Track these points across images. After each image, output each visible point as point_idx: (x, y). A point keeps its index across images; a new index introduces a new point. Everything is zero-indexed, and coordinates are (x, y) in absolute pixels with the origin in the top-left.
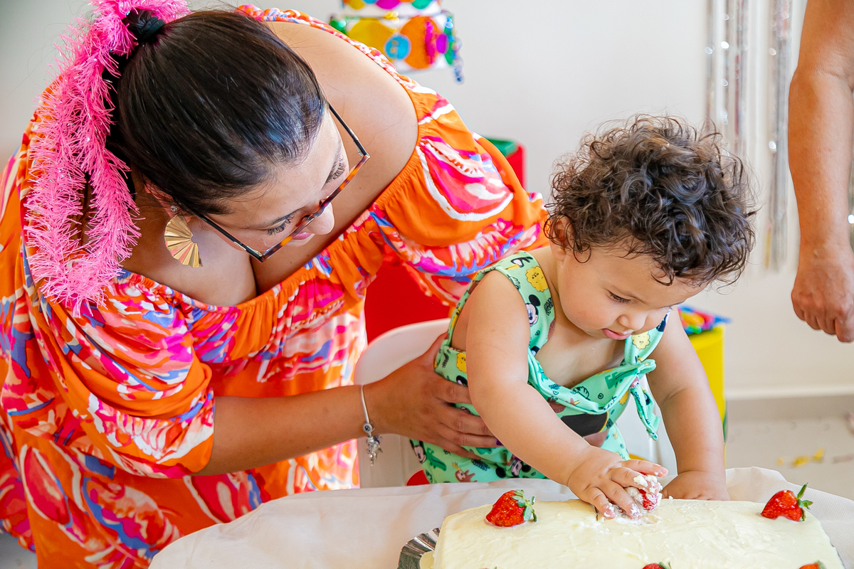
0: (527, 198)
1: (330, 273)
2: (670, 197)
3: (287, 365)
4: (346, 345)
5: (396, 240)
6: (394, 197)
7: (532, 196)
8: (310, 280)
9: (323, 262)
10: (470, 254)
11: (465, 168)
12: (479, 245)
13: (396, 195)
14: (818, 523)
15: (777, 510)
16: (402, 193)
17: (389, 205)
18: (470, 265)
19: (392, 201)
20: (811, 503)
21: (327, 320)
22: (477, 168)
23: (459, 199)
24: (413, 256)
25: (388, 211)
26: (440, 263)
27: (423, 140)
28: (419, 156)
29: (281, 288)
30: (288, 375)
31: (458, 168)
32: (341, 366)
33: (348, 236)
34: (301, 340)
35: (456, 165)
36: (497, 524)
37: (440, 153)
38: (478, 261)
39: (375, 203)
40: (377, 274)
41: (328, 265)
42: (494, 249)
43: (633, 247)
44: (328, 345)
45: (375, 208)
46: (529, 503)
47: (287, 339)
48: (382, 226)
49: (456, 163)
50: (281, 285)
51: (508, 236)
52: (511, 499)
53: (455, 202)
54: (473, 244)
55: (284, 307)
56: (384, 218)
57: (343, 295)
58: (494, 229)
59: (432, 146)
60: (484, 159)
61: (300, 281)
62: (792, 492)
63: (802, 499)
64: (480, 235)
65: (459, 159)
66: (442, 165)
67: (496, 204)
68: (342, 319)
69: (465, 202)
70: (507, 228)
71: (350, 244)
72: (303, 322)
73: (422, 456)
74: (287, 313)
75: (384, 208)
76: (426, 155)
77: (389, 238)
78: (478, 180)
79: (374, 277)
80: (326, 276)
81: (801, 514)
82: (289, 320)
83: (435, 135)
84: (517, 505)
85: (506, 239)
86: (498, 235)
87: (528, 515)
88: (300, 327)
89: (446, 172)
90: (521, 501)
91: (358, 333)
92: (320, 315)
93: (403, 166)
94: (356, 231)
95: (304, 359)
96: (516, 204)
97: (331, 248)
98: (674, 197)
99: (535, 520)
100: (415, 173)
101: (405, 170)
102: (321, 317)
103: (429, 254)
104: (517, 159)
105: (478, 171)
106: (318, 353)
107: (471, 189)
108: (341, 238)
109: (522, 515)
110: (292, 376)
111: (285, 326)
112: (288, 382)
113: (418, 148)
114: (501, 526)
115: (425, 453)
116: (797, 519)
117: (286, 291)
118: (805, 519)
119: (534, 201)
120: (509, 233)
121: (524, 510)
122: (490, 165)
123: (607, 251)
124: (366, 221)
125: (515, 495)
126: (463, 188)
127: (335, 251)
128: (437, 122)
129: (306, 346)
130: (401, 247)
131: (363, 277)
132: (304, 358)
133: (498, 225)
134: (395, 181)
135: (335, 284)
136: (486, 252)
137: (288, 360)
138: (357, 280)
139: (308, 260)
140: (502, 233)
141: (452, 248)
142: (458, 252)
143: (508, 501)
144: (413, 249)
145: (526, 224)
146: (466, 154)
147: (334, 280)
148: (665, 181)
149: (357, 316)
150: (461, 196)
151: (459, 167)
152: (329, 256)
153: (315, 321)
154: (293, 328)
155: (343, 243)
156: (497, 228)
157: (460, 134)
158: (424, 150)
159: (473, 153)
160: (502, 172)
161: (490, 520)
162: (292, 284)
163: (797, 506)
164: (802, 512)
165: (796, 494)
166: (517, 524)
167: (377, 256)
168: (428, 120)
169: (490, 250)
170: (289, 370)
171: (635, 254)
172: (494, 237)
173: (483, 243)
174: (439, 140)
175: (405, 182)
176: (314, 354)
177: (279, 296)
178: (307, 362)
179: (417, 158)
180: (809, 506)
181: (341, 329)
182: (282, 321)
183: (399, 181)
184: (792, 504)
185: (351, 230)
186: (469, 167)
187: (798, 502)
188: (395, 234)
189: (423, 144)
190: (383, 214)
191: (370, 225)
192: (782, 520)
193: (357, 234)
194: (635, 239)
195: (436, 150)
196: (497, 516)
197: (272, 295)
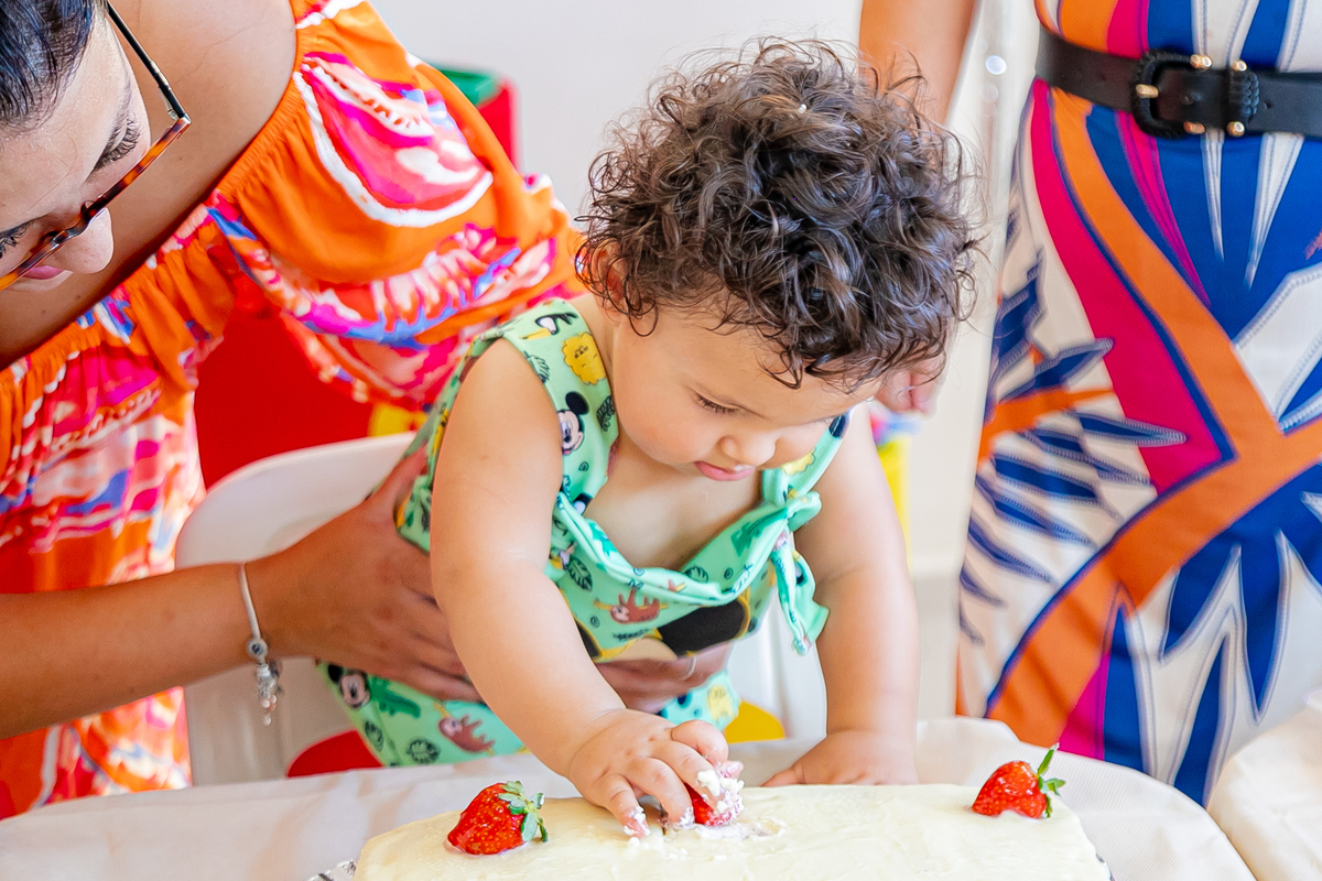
0: (523, 187)
1: (130, 336)
2: (795, 215)
3: (37, 521)
4: (158, 481)
5: (261, 266)
6: (256, 175)
7: (531, 181)
8: (89, 350)
9: (117, 315)
10: (412, 296)
11: (394, 117)
12: (431, 278)
13: (259, 172)
14: (1075, 820)
15: (999, 799)
16: (270, 167)
17: (245, 192)
18: (412, 317)
19: (252, 184)
20: (1063, 783)
21: (124, 428)
22: (420, 117)
23: (383, 180)
24: (295, 301)
25: (245, 205)
26: (350, 315)
27: (308, 59)
28: (300, 93)
29: (30, 366)
30: (41, 542)
31: (381, 117)
32: (148, 524)
33: (166, 259)
34: (66, 470)
35: (379, 110)
36: (469, 851)
37: (344, 87)
38: (427, 309)
39: (217, 191)
40: (225, 333)
41: (127, 319)
42: (459, 285)
43: (730, 311)
44: (120, 480)
45: (216, 201)
46: (532, 806)
47: (43, 471)
48: (233, 236)
49: (376, 106)
50: (29, 361)
51: (486, 260)
52: (496, 800)
53: (377, 185)
54: (419, 278)
55: (36, 405)
56: (238, 220)
57: (157, 382)
58: (457, 246)
59: (326, 72)
60: (430, 100)
61: (68, 352)
62: (1027, 765)
63: (1046, 777)
64: (432, 258)
65: (382, 98)
66: (347, 111)
67: (459, 193)
68: (150, 429)
69: (397, 186)
70: (483, 241)
71: (170, 275)
72: (77, 434)
73: (361, 693)
74: (42, 417)
75: (235, 198)
76: (316, 91)
77: (247, 261)
78: (421, 142)
79: (219, 340)
80: (121, 340)
81: (1043, 805)
82: (47, 432)
83: (332, 49)
84: (508, 811)
85: (485, 266)
86: (467, 258)
87: (530, 830)
88: (69, 447)
89: (356, 125)
90: (516, 803)
91: (183, 456)
92: (110, 420)
93: (269, 113)
94: (181, 247)
95: (71, 509)
96: (499, 195)
97: (132, 284)
98: (804, 215)
99: (544, 838)
100: (294, 126)
101: (273, 121)
102: (113, 425)
103: (329, 298)
104: (499, 112)
105: (422, 123)
106: (102, 496)
107: (409, 159)
108: (152, 263)
109: (519, 830)
110: (47, 544)
111: (39, 444)
112: (41, 557)
113: (298, 77)
114: (478, 853)
115: (367, 687)
116: (1036, 815)
117: (39, 371)
118: (1052, 814)
119: (535, 190)
120: (490, 252)
121: (522, 821)
122: (441, 112)
123: (685, 315)
124: (201, 226)
125: (505, 791)
126: (392, 158)
127: (141, 290)
128: (333, 24)
129: (76, 482)
130: (272, 282)
131: (195, 342)
132: (72, 506)
133: (466, 236)
134: (254, 144)
135: (141, 357)
136: (444, 295)
137: (41, 510)
138: (185, 348)
139: (85, 308)
140: (475, 252)
141: (377, 288)
142: (388, 293)
143: (490, 804)
144: (296, 285)
145: (525, 236)
146: (395, 89)
147: (138, 349)
148: (788, 185)
149: (179, 421)
150: (389, 175)
151: (383, 114)
152: (127, 298)
153: (100, 432)
154: (55, 448)
155: (156, 274)
156: (466, 243)
157: (382, 48)
158: (310, 79)
159: (409, 87)
160: (466, 131)
161: (454, 842)
162: (51, 357)
163: (1036, 790)
164: (1046, 800)
165: (1035, 767)
166: (509, 848)
167: (224, 298)
168: (315, 19)
169: (452, 288)
170: (43, 531)
171: (733, 325)
172: (460, 263)
173: (438, 274)
174: (340, 59)
175: (276, 146)
176: (92, 498)
177: (24, 382)
178: (79, 515)
179: (295, 95)
180: (1059, 790)
181: (147, 449)
182: (32, 435)
183: (262, 144)
184: (1028, 787)
185: (171, 246)
186: (404, 115)
187: (1039, 783)
188: (260, 255)
189: (307, 68)
190: (232, 211)
191: (208, 234)
192: (1009, 817)
193: (184, 253)
194: (733, 297)
195: (335, 80)
196: (469, 834)
197: (11, 379)
